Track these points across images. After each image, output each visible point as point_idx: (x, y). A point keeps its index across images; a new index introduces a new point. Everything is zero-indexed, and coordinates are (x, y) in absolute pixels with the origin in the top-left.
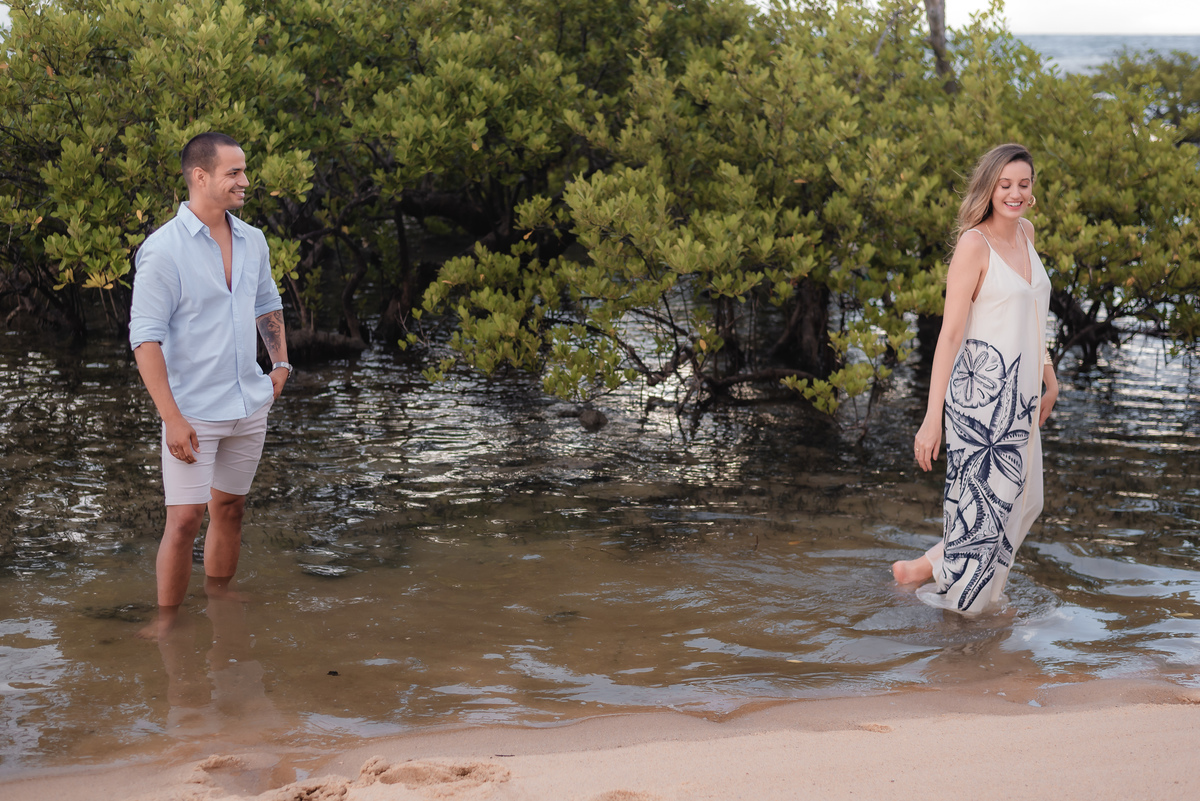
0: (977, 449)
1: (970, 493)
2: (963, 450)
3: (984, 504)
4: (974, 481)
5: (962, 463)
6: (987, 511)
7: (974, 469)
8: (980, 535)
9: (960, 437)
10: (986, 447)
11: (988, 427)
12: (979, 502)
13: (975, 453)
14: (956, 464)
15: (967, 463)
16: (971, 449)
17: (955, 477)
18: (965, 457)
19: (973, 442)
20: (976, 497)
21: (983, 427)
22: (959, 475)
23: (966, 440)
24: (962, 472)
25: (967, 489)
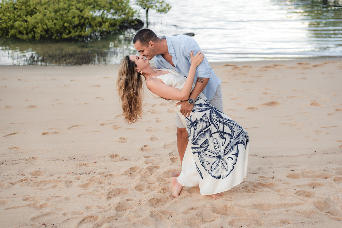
0: (210, 110)
1: (221, 124)
2: (205, 114)
3: (228, 124)
4: (218, 119)
5: (209, 118)
6: (232, 125)
7: (215, 117)
8: (236, 134)
9: (200, 111)
10: (211, 109)
11: (206, 103)
12: (226, 124)
13: (210, 112)
14: (207, 120)
15: (210, 117)
16: (208, 112)
17: (210, 124)
18: (208, 115)
19: (206, 109)
20: (224, 123)
21: (204, 104)
22: (211, 123)
23: (204, 111)
24: (211, 121)
25: (218, 123)
